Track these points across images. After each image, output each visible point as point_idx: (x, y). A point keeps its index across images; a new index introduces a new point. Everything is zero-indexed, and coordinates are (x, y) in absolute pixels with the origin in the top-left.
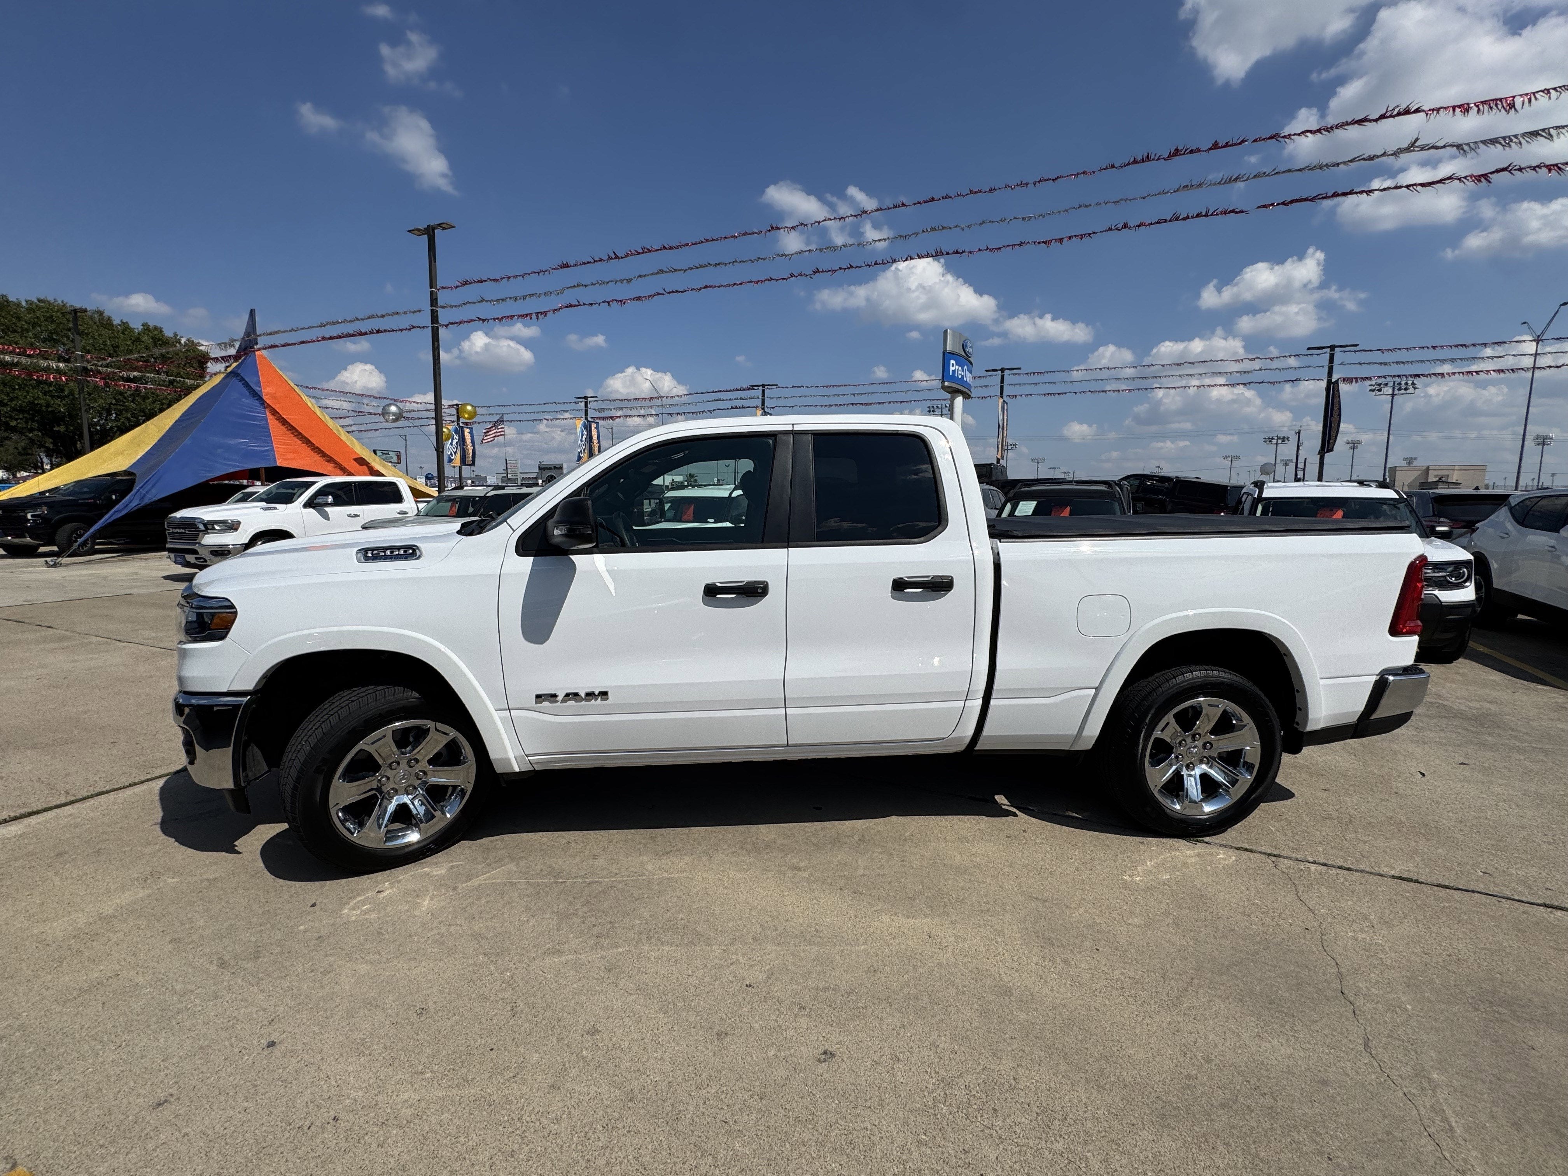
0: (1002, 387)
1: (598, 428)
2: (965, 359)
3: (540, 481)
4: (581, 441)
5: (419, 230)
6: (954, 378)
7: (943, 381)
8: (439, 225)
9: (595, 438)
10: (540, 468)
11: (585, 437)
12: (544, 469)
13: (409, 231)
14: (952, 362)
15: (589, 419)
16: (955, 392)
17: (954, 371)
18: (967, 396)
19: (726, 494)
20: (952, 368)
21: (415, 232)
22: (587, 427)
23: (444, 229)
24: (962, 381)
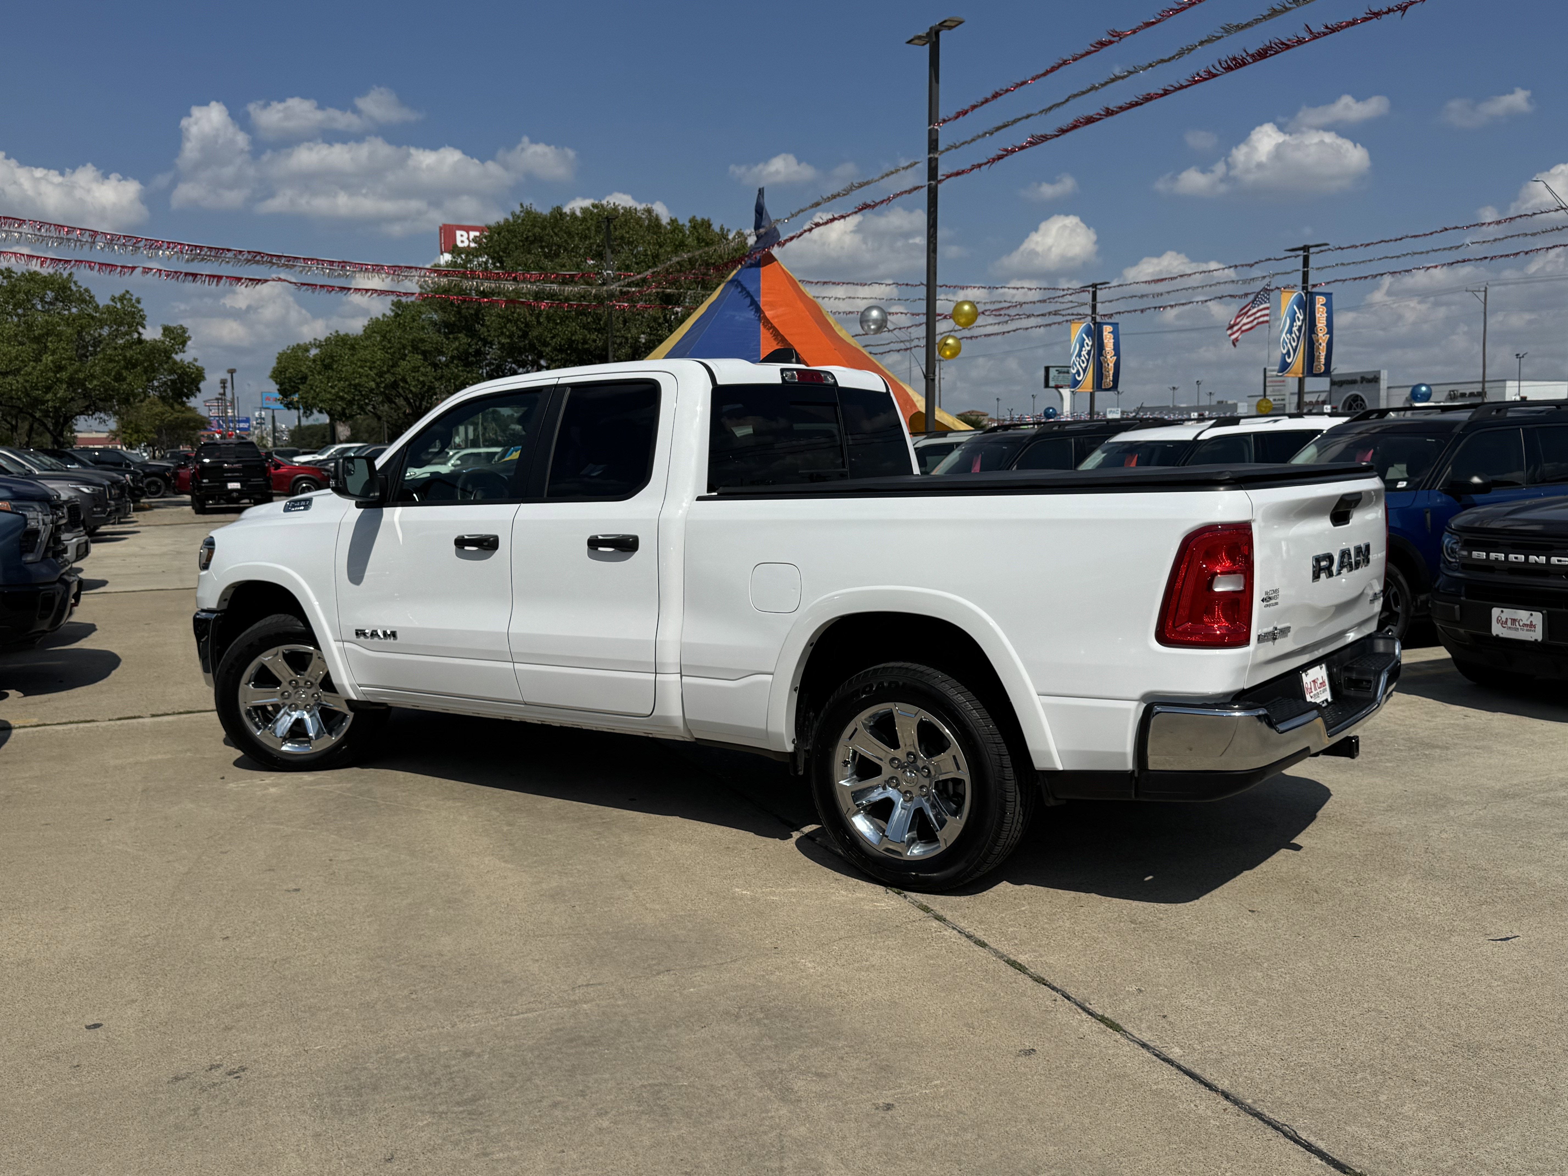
5: (919, 38)
8: (940, 24)
13: (909, 42)
21: (916, 41)
23: (950, 28)
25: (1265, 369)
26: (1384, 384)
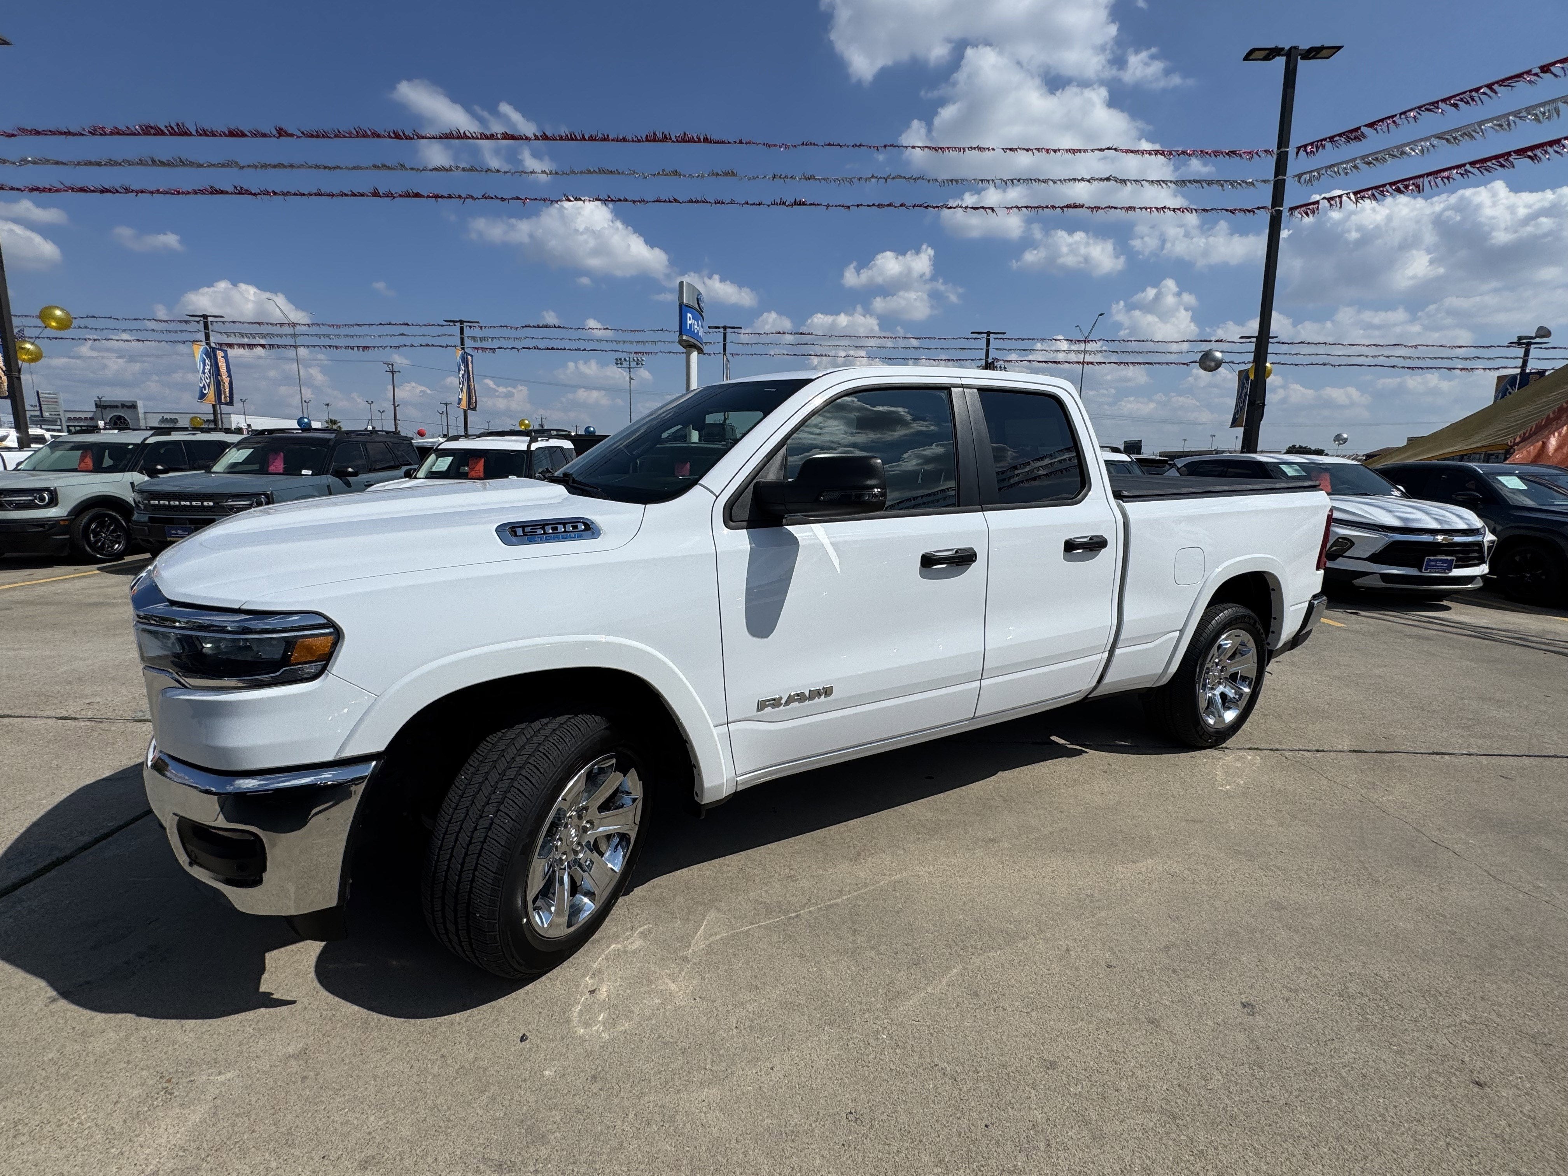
0: (725, 345)
1: (226, 357)
2: (699, 313)
3: (101, 424)
4: (204, 372)
6: (691, 332)
7: (681, 334)
9: (223, 370)
10: (97, 406)
11: (208, 367)
12: (105, 407)
14: (689, 315)
15: (213, 345)
16: (690, 346)
17: (690, 325)
18: (700, 351)
19: (523, 447)
20: (689, 322)
22: (211, 354)
24: (696, 335)
25: (38, 392)
26: (141, 410)
